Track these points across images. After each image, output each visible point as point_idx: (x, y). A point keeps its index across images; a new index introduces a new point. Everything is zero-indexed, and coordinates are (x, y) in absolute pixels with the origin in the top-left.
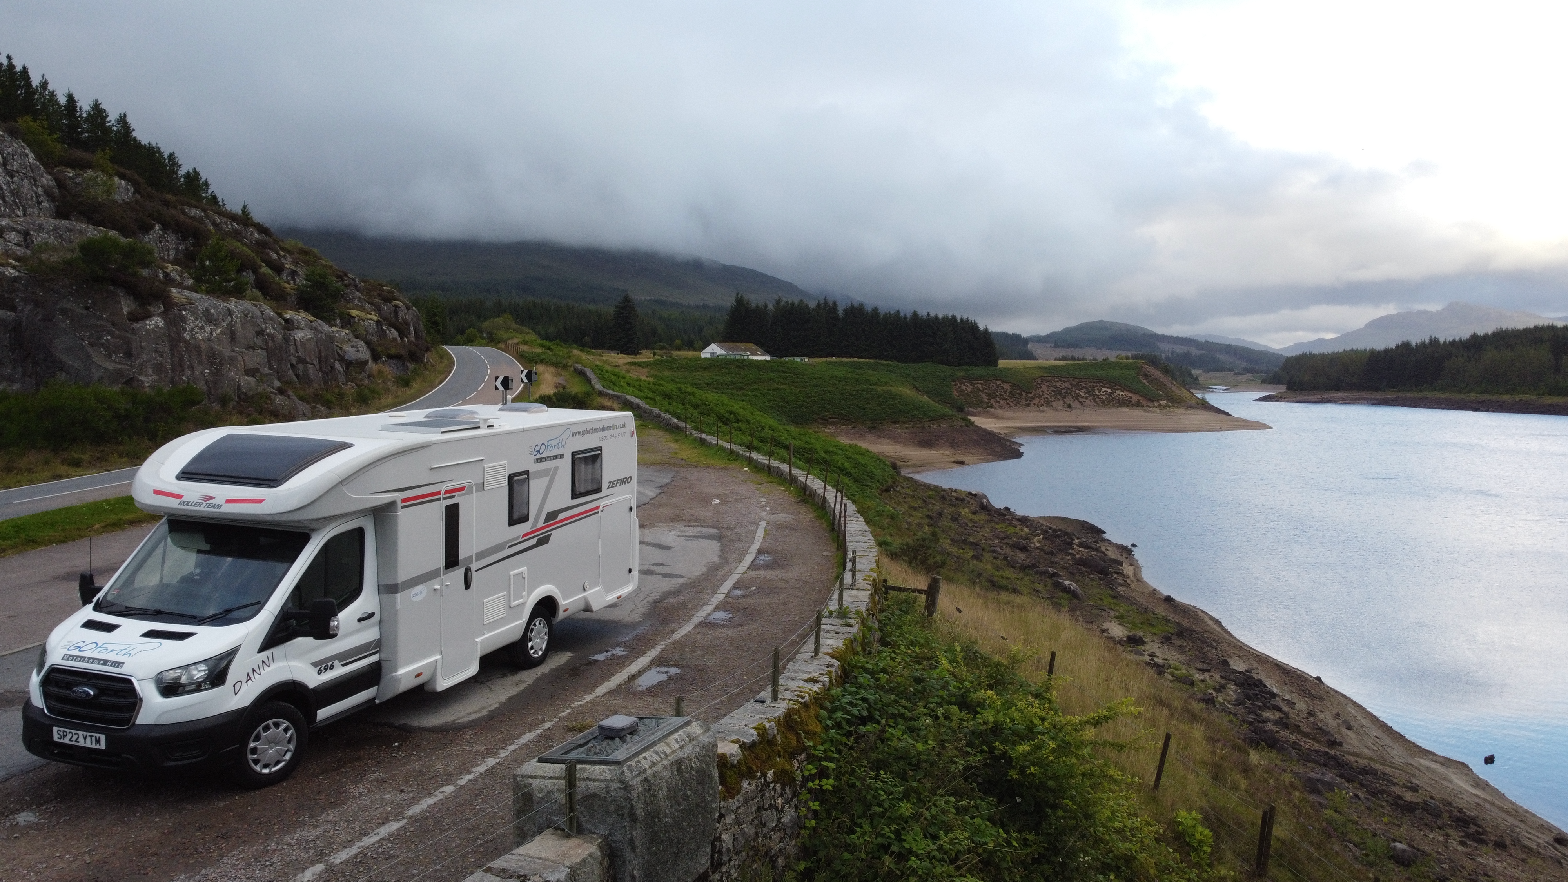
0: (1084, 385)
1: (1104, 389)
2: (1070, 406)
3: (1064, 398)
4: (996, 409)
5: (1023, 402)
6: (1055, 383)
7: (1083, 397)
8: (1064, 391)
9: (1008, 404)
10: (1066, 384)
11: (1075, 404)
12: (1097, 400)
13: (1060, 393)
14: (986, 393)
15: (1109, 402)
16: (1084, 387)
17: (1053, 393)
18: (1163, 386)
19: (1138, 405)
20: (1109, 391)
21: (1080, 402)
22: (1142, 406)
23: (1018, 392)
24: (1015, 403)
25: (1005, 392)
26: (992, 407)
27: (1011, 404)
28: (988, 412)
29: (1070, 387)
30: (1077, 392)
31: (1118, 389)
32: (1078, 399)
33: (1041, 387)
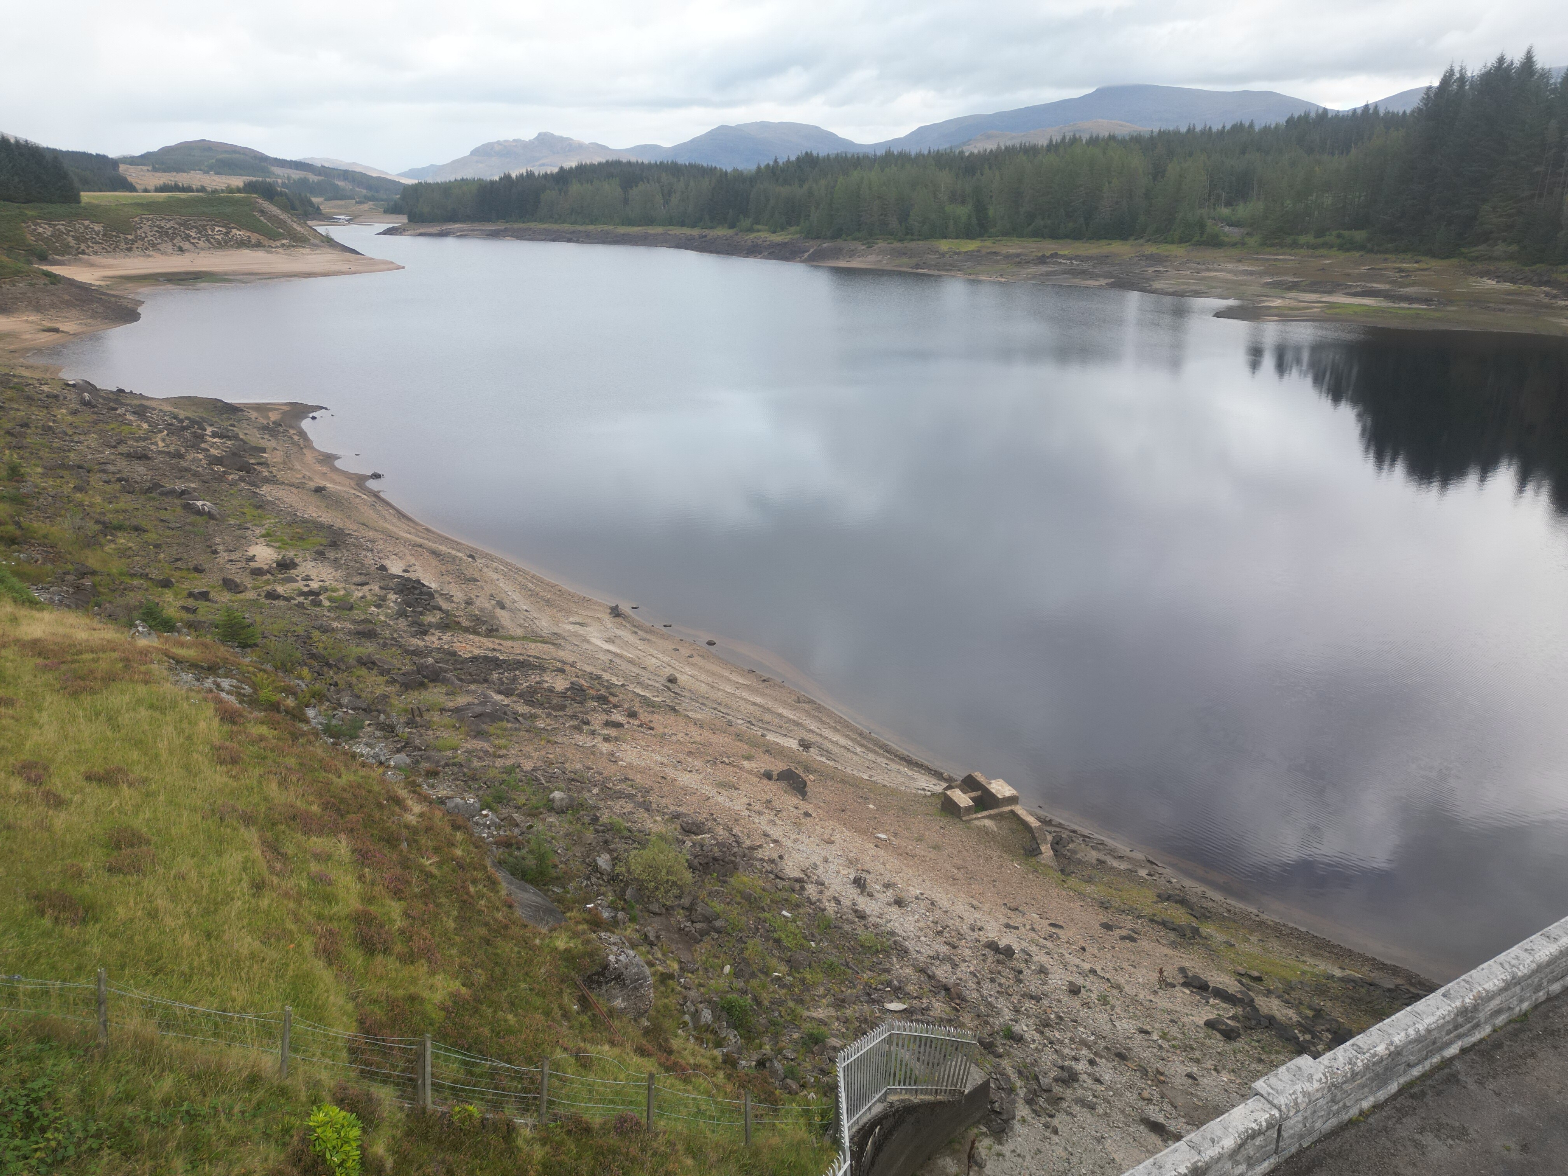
1: (217, 229)
2: (181, 249)
3: (172, 240)
4: (89, 255)
5: (123, 245)
6: (158, 223)
7: (195, 238)
9: (103, 248)
10: (171, 224)
12: (212, 240)
13: (167, 234)
14: (73, 236)
15: (226, 243)
17: (158, 235)
18: (281, 224)
19: (259, 245)
20: (224, 230)
21: (193, 243)
22: (264, 246)
23: (114, 233)
26: (83, 253)
27: (109, 249)
28: (80, 259)
29: (176, 226)
30: (187, 232)
31: (234, 228)
32: (189, 240)
33: (141, 228)
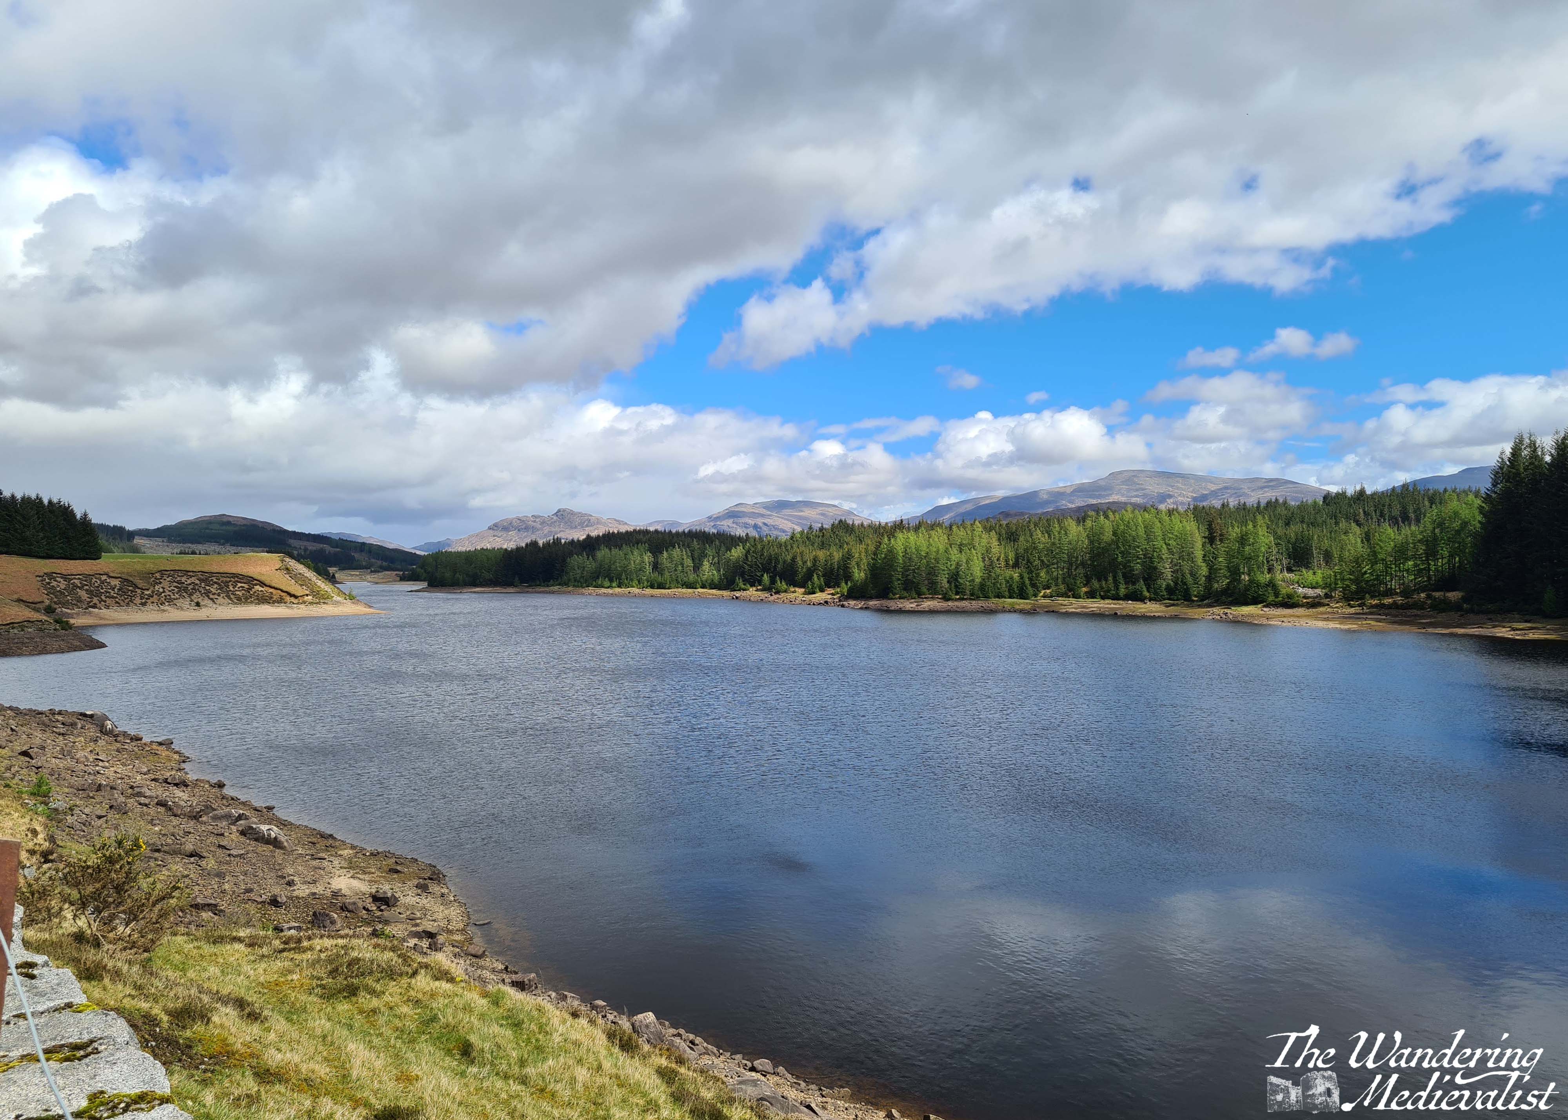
0: (215, 580)
1: (239, 585)
2: (198, 604)
3: (191, 595)
4: (101, 609)
5: (138, 601)
7: (214, 594)
8: (190, 588)
9: (117, 602)
11: (205, 601)
12: (232, 596)
13: (186, 590)
14: (87, 590)
15: (246, 599)
16: (216, 583)
17: (176, 590)
18: (307, 581)
19: (280, 601)
20: (246, 586)
21: (212, 599)
22: (285, 603)
23: (130, 588)
24: (126, 601)
25: (113, 589)
26: (94, 607)
27: (122, 604)
28: (90, 613)
30: (208, 588)
32: (208, 596)
33: (160, 583)
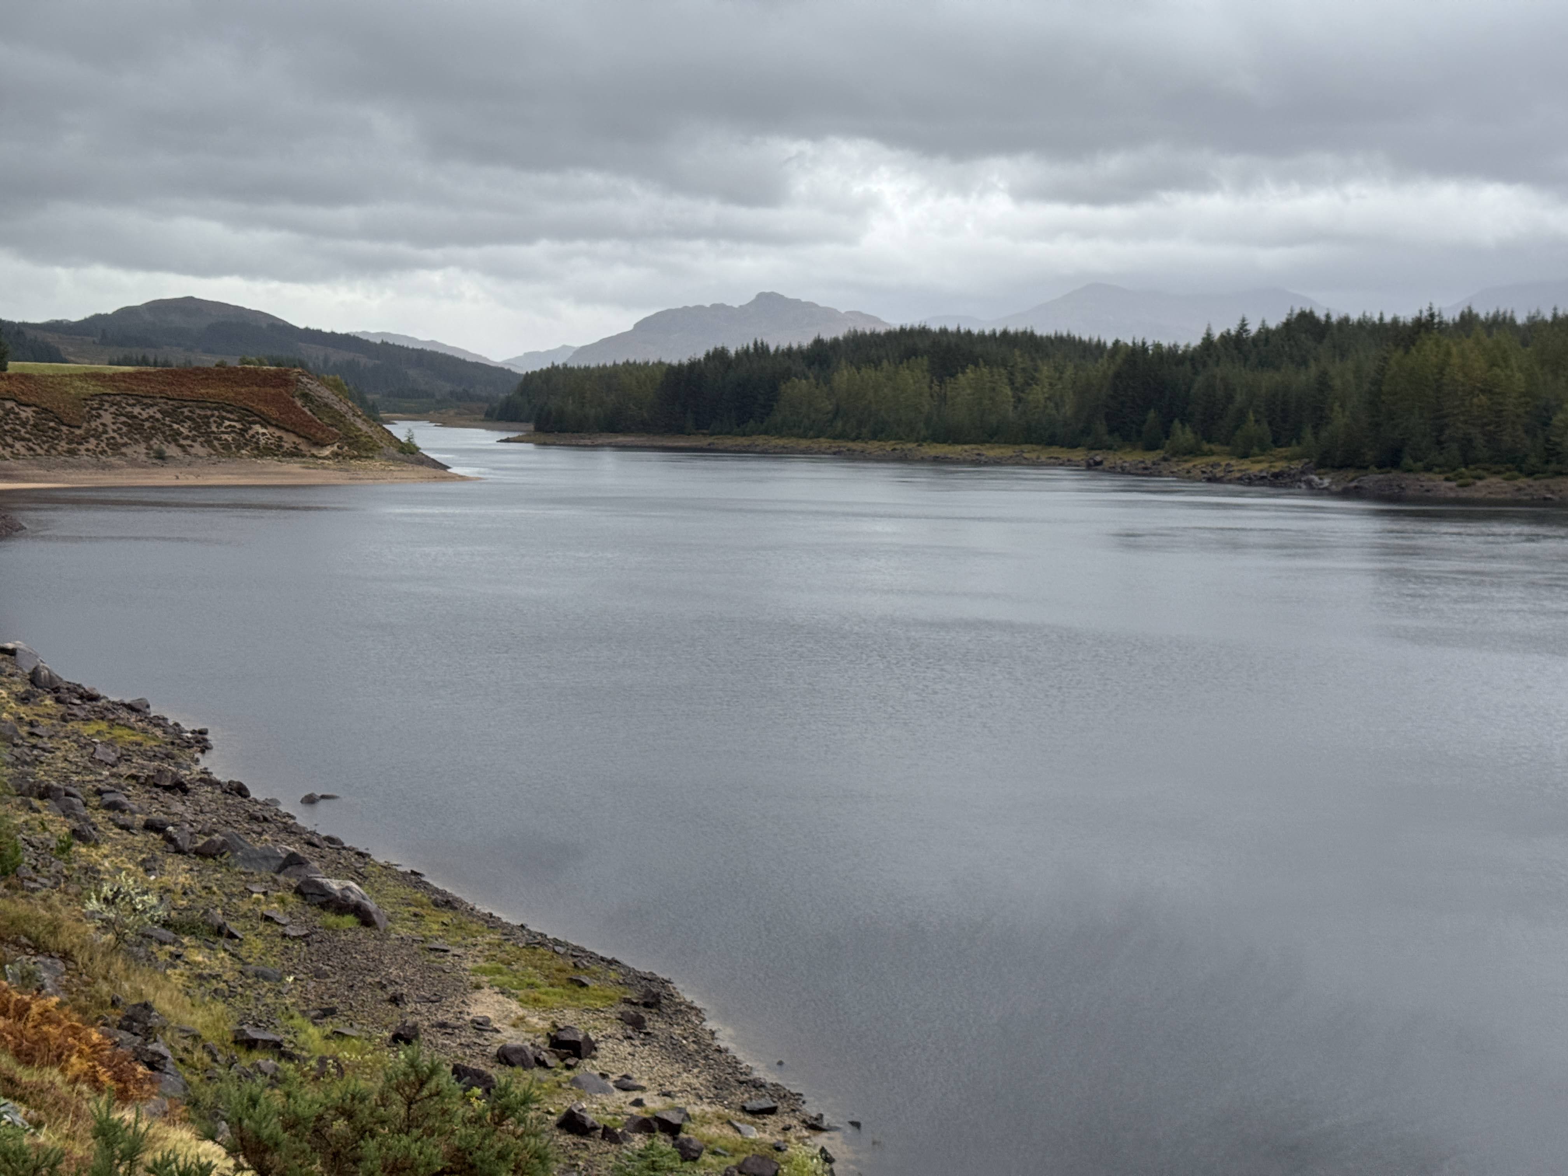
0: (187, 413)
1: (227, 423)
2: (161, 456)
3: (148, 439)
5: (63, 445)
6: (129, 409)
8: (147, 424)
10: (151, 411)
11: (172, 450)
12: (216, 443)
13: (140, 428)
15: (239, 448)
16: (188, 417)
17: (125, 429)
18: (338, 418)
19: (295, 454)
20: (238, 425)
21: (181, 446)
22: (304, 456)
23: (52, 424)
24: (46, 447)
25: (24, 424)
27: (39, 451)
29: (159, 416)
30: (175, 426)
31: (255, 423)
32: (176, 441)
33: (99, 416)
